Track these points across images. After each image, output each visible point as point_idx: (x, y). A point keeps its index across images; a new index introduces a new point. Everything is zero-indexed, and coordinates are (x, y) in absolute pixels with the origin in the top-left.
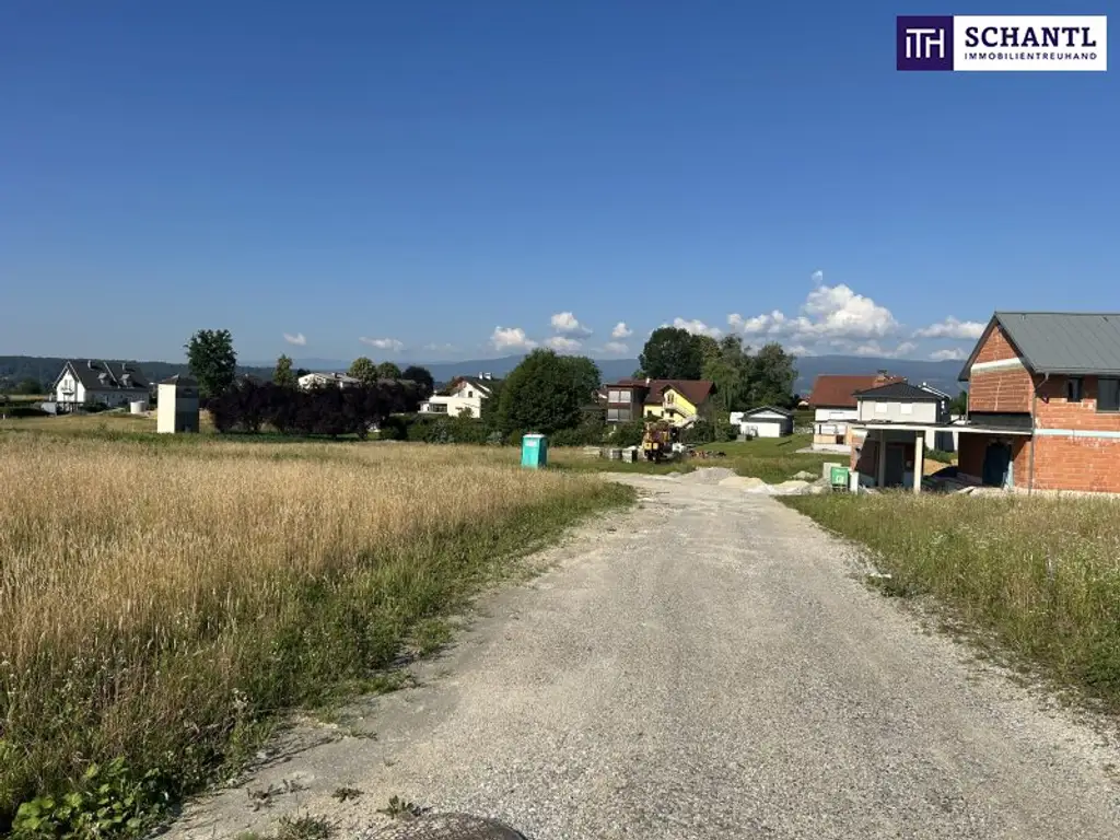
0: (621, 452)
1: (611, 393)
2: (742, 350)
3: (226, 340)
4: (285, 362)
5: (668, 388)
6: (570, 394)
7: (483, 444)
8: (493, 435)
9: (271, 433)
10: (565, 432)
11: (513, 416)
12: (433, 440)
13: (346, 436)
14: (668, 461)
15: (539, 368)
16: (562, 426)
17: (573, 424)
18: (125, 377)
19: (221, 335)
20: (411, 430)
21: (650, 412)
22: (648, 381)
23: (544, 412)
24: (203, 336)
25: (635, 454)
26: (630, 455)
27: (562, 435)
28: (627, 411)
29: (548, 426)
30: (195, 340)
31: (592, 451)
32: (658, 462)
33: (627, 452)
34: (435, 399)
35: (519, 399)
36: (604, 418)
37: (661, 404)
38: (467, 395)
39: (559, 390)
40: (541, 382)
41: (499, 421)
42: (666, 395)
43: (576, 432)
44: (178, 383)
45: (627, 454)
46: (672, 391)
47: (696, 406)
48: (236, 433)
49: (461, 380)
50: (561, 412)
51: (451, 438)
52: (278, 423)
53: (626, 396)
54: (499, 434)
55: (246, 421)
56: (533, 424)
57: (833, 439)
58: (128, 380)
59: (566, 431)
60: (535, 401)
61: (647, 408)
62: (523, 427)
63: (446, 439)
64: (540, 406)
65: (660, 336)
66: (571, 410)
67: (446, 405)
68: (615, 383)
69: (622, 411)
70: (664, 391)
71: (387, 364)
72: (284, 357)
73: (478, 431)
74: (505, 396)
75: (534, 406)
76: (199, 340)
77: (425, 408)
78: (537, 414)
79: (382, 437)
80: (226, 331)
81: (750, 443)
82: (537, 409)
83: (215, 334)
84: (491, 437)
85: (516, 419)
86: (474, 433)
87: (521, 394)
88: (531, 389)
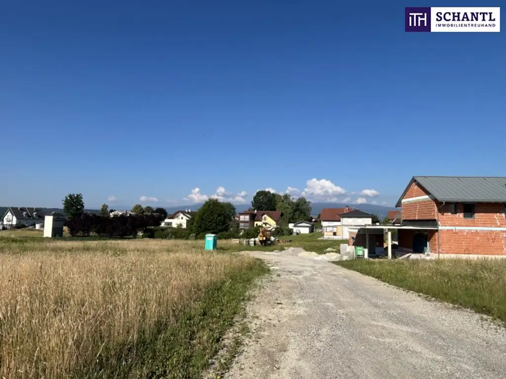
0: (249, 241)
1: (241, 216)
2: (291, 200)
3: (80, 198)
4: (105, 207)
5: (264, 214)
6: (224, 217)
7: (187, 239)
8: (192, 235)
9: (95, 236)
11: (200, 227)
12: (165, 238)
13: (127, 237)
14: (269, 245)
15: (211, 206)
16: (221, 231)
17: (226, 229)
18: (35, 213)
19: (78, 196)
20: (156, 234)
21: (257, 224)
22: (256, 211)
23: (214, 225)
24: (70, 196)
25: (255, 242)
26: (253, 243)
28: (247, 224)
30: (67, 198)
31: (235, 241)
32: (265, 245)
33: (251, 241)
34: (167, 220)
35: (202, 219)
36: (238, 227)
37: (261, 221)
38: (181, 218)
39: (219, 215)
40: (212, 212)
41: (194, 228)
42: (263, 217)
43: (227, 233)
44: (54, 215)
45: (252, 243)
46: (265, 216)
47: (275, 221)
48: (78, 236)
49: (178, 212)
50: (221, 224)
51: (173, 236)
52: (98, 232)
53: (247, 218)
54: (194, 234)
55: (83, 231)
57: (332, 234)
58: (36, 215)
59: (223, 233)
60: (210, 220)
61: (256, 223)
62: (204, 231)
63: (171, 237)
64: (212, 222)
65: (259, 194)
66: (225, 224)
67: (172, 223)
68: (243, 212)
69: (245, 224)
70: (262, 215)
71: (148, 207)
72: (105, 205)
73: (185, 233)
74: (196, 218)
75: (209, 222)
76: (69, 198)
77: (163, 225)
78: (211, 225)
79: (143, 237)
80: (80, 194)
81: (298, 236)
82: (210, 224)
83: (76, 196)
84: (190, 236)
85: (201, 228)
86: (183, 234)
87: (204, 217)
88: (208, 215)
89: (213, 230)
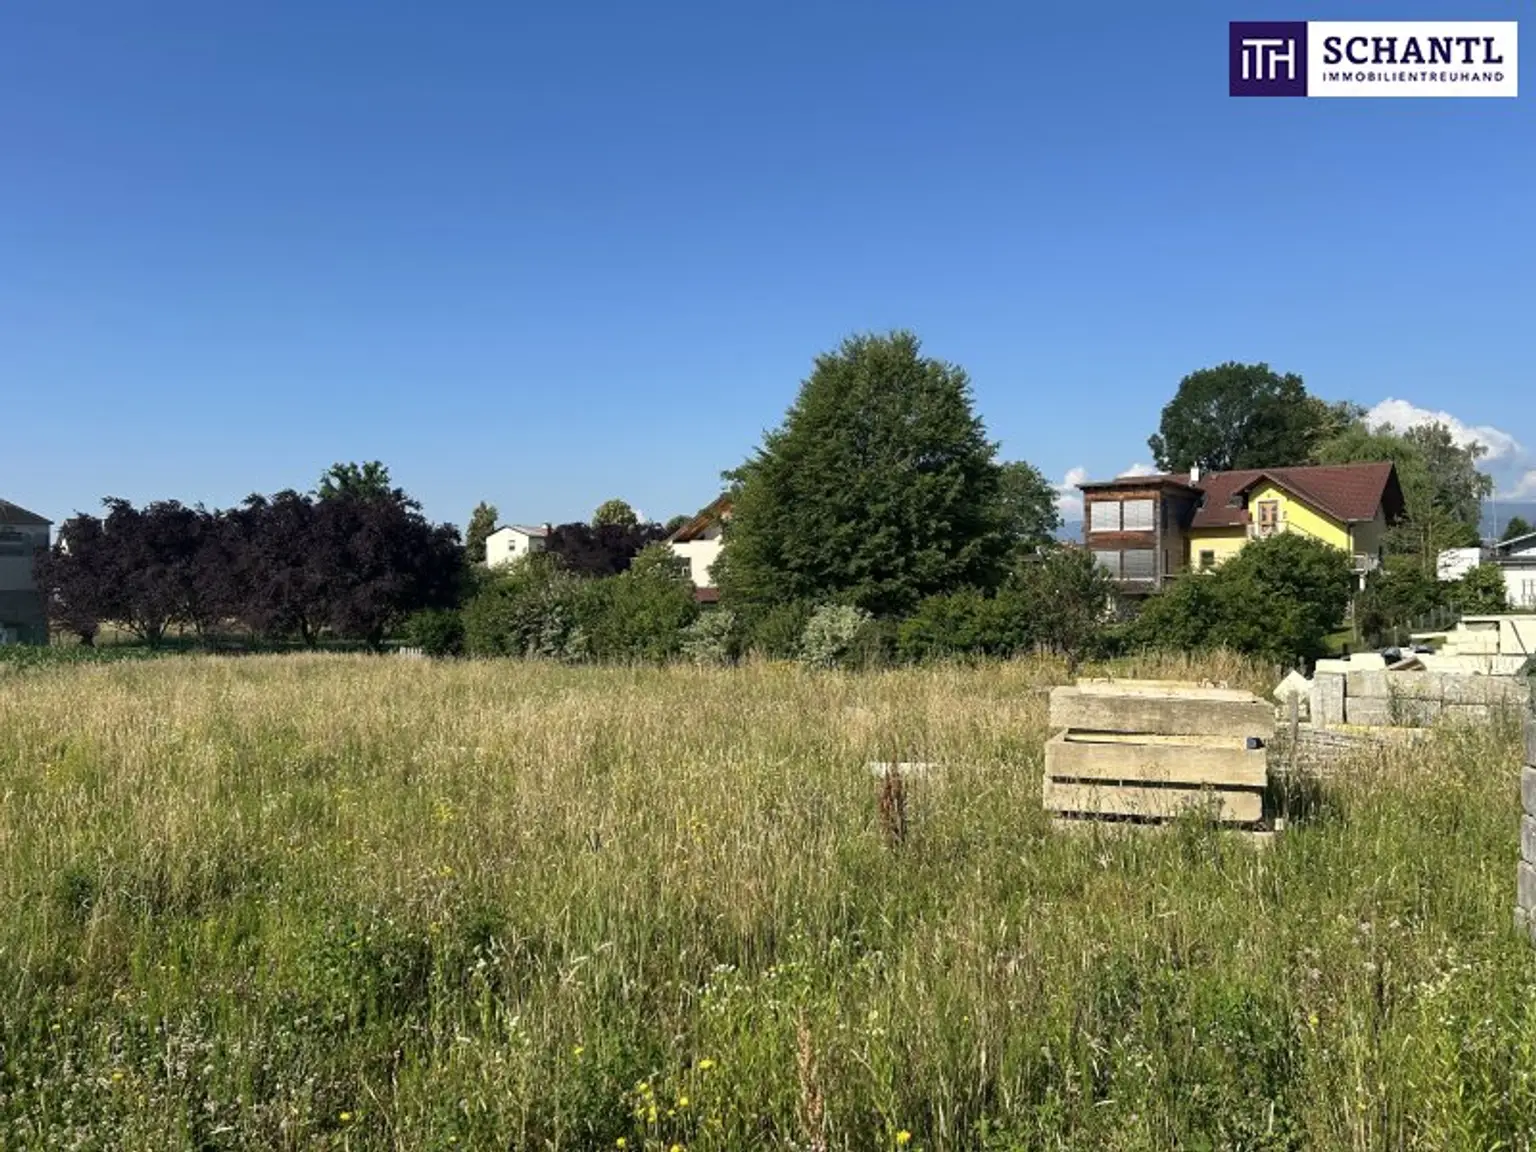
3: (379, 480)
4: (484, 515)
5: (1261, 484)
7: (670, 655)
8: (703, 623)
10: (953, 603)
11: (773, 556)
15: (862, 390)
16: (941, 584)
17: (986, 574)
19: (371, 470)
21: (1207, 556)
22: (1194, 474)
23: (879, 538)
24: (341, 473)
27: (941, 615)
28: (1146, 555)
29: (889, 585)
30: (327, 481)
37: (1239, 531)
42: (1253, 507)
43: (998, 606)
46: (1270, 494)
47: (1349, 528)
50: (940, 534)
51: (577, 636)
53: (1142, 514)
56: (843, 581)
59: (955, 599)
60: (842, 499)
61: (1198, 546)
62: (803, 590)
63: (561, 640)
64: (863, 515)
67: (687, 561)
69: (1132, 555)
70: (1245, 497)
72: (483, 505)
73: (656, 611)
75: (842, 515)
76: (336, 483)
78: (855, 543)
80: (377, 464)
82: (846, 529)
83: (360, 470)
84: (696, 628)
85: (782, 565)
86: (645, 618)
87: (798, 481)
88: (832, 461)
89: (879, 575)
